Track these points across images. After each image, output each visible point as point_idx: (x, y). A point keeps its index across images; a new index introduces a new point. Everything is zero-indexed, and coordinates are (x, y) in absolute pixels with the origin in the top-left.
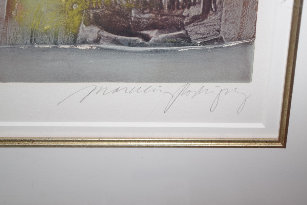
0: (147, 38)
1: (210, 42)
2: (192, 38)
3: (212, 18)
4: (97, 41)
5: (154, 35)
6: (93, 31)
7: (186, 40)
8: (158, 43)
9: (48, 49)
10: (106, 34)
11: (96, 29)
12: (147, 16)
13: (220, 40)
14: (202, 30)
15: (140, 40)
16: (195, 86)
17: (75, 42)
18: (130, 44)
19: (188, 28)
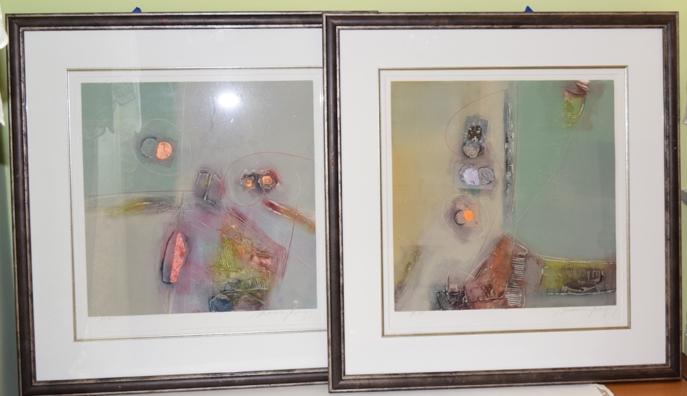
0: (583, 290)
1: (603, 291)
2: (597, 289)
3: (603, 282)
4: (567, 292)
5: (585, 289)
6: (565, 288)
7: (595, 290)
8: (586, 292)
9: (551, 295)
10: (570, 289)
11: (567, 287)
12: (583, 282)
13: (606, 290)
14: (600, 286)
15: (580, 291)
16: (598, 307)
17: (560, 292)
18: (577, 292)
19: (596, 286)
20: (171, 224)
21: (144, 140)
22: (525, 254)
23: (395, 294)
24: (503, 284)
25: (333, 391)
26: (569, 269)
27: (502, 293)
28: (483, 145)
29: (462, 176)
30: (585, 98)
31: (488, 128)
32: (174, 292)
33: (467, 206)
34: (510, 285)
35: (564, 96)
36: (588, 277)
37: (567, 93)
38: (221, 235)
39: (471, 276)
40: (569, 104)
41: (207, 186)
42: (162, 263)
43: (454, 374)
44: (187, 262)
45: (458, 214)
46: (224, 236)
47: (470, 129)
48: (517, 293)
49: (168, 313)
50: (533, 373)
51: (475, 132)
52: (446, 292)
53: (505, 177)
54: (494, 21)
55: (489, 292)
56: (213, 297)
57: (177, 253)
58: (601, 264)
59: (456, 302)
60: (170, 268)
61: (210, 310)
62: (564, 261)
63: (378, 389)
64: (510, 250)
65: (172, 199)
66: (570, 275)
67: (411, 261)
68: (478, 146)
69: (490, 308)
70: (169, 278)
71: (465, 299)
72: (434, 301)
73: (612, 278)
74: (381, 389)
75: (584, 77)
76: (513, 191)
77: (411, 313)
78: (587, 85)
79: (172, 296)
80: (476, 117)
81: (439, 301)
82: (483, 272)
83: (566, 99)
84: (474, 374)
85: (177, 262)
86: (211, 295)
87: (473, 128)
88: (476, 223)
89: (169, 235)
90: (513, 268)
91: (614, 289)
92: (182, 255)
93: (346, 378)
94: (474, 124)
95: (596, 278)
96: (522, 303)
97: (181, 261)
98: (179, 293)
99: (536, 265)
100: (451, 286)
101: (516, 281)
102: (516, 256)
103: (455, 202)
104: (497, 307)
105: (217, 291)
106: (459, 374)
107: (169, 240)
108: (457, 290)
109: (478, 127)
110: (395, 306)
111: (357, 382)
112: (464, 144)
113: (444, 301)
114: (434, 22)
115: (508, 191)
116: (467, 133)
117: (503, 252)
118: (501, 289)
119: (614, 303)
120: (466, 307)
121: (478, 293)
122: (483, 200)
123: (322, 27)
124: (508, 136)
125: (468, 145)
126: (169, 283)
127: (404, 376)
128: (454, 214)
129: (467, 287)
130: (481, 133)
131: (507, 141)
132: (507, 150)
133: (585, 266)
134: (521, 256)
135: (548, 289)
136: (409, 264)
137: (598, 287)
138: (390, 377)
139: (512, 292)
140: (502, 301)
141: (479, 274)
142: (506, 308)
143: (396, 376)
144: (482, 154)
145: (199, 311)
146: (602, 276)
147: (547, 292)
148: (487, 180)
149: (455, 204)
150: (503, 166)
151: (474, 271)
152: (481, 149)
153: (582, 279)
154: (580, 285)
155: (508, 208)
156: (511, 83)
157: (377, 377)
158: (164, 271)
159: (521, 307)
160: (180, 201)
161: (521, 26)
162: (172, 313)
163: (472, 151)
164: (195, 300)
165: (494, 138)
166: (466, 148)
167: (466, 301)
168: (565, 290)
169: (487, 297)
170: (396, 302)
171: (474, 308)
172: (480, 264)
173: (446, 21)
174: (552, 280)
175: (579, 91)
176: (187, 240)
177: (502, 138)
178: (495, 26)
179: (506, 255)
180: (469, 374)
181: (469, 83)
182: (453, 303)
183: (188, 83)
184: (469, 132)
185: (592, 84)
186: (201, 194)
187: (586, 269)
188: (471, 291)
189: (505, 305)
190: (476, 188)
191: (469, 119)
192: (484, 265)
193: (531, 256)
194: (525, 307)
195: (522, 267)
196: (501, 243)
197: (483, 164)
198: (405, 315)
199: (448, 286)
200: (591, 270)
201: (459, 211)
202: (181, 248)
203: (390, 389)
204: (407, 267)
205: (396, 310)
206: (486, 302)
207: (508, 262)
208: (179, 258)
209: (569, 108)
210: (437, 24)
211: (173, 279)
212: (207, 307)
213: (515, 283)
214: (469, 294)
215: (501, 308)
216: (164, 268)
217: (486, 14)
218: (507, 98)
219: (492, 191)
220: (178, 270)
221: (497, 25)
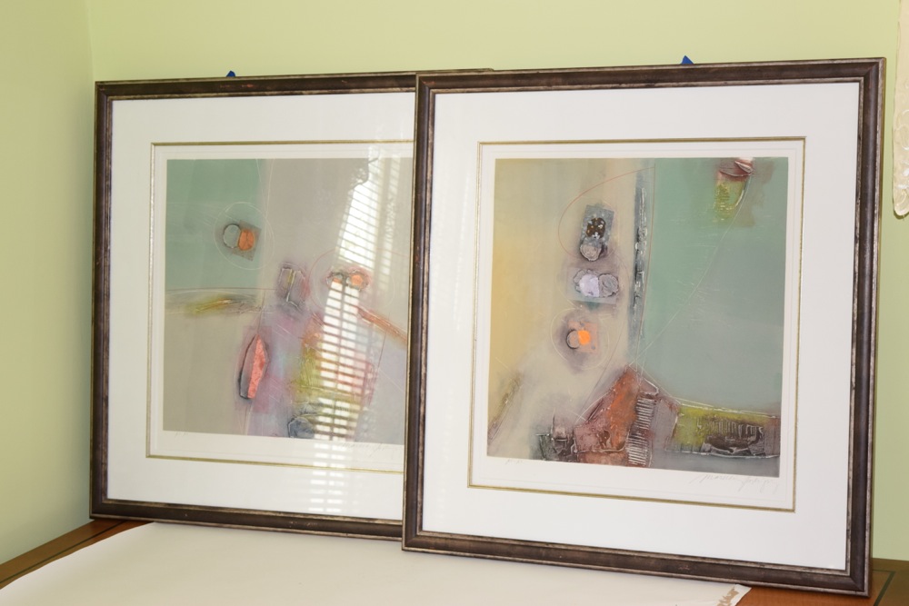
0: (732, 451)
1: (760, 455)
2: (752, 452)
3: (760, 442)
4: (709, 451)
5: (735, 449)
6: (707, 446)
7: (748, 453)
8: (737, 454)
9: (687, 454)
10: (714, 448)
11: (710, 445)
12: (732, 440)
13: (764, 454)
14: (756, 448)
15: (729, 452)
16: (752, 478)
17: (700, 451)
18: (724, 454)
20: (251, 328)
21: (227, 227)
22: (654, 394)
23: (489, 433)
24: (624, 433)
25: (406, 548)
26: (713, 419)
27: (621, 445)
28: (606, 244)
29: (577, 285)
30: (746, 183)
31: (614, 221)
32: (251, 409)
33: (582, 324)
34: (633, 436)
35: (716, 179)
36: (740, 433)
37: (720, 175)
38: (303, 345)
39: (582, 418)
40: (723, 191)
41: (289, 284)
42: (241, 374)
43: (550, 546)
44: (266, 375)
45: (571, 334)
46: (306, 345)
47: (591, 222)
48: (642, 446)
49: (244, 434)
50: (653, 558)
51: (596, 227)
52: (550, 436)
53: (633, 288)
54: (621, 79)
55: (605, 441)
56: (293, 419)
57: (257, 363)
58: (760, 417)
59: (563, 452)
60: (249, 380)
61: (289, 436)
62: (707, 409)
63: (458, 553)
64: (636, 387)
65: (253, 297)
66: (714, 428)
67: (509, 392)
68: (600, 246)
69: (606, 463)
70: (247, 393)
71: (574, 448)
72: (536, 447)
73: (775, 437)
74: (462, 554)
75: (746, 153)
76: (642, 308)
77: (505, 459)
78: (750, 165)
79: (249, 414)
80: (598, 207)
81: (541, 449)
82: (598, 414)
83: (719, 183)
84: (577, 548)
85: (257, 374)
86: (290, 417)
87: (594, 220)
88: (594, 348)
89: (249, 340)
90: (637, 412)
91: (777, 455)
92: (261, 365)
93: (422, 534)
94: (595, 216)
95: (750, 435)
96: (648, 460)
97: (261, 373)
98: (256, 411)
99: (668, 410)
100: (557, 430)
101: (642, 431)
102: (642, 396)
103: (567, 318)
104: (615, 463)
105: (297, 412)
106: (557, 547)
107: (249, 347)
108: (564, 435)
109: (600, 219)
110: (488, 448)
111: (433, 541)
112: (582, 242)
113: (547, 449)
114: (544, 81)
115: (635, 307)
116: (586, 228)
117: (625, 390)
118: (621, 439)
119: (776, 474)
120: (575, 459)
121: (591, 441)
122: (602, 318)
123: (415, 91)
124: (640, 233)
125: (587, 244)
126: (247, 398)
127: (489, 540)
128: (566, 333)
129: (576, 433)
130: (604, 228)
131: (638, 239)
132: (637, 252)
133: (736, 418)
134: (650, 397)
135: (682, 445)
136: (507, 395)
137: (752, 448)
138: (472, 539)
139: (635, 445)
140: (622, 455)
141: (592, 416)
142: (627, 466)
143: (480, 539)
144: (604, 256)
145: (276, 435)
146: (759, 434)
147: (681, 449)
148: (609, 291)
149: (568, 321)
150: (631, 274)
151: (586, 411)
152: (604, 249)
153: (731, 435)
154: (728, 443)
155: (635, 330)
156: (646, 161)
157: (457, 537)
158: (242, 383)
159: (646, 466)
160: (261, 300)
161: (657, 84)
162: (249, 434)
163: (591, 251)
164: (272, 421)
165: (620, 236)
166: (584, 248)
167: (576, 451)
168: (708, 449)
169: (603, 448)
170: (489, 444)
171: (585, 462)
172: (594, 404)
173: (560, 80)
174: (689, 434)
175: (738, 172)
176: (267, 347)
177: (632, 236)
178: (623, 85)
179: (630, 394)
180: (569, 548)
181: (591, 161)
182: (559, 452)
183: (276, 160)
184: (589, 226)
185: (757, 163)
186: (283, 293)
187: (737, 421)
188: (582, 438)
189: (626, 462)
190: (595, 301)
191: (589, 209)
192: (600, 405)
193: (664, 398)
194: (652, 467)
195: (650, 411)
196: (624, 377)
197: (605, 270)
198: (499, 462)
199: (554, 429)
200: (743, 423)
201: (573, 330)
202: (261, 358)
203: (473, 555)
204: (504, 399)
205: (489, 454)
206: (601, 454)
207: (631, 403)
208: (258, 368)
209: (723, 195)
210: (549, 85)
211: (251, 395)
212: (286, 432)
213: (639, 433)
214: (580, 442)
215: (621, 465)
216: (242, 380)
217: (612, 70)
218: (640, 180)
219: (615, 305)
220: (257, 383)
221: (626, 83)
